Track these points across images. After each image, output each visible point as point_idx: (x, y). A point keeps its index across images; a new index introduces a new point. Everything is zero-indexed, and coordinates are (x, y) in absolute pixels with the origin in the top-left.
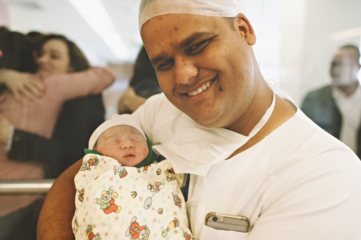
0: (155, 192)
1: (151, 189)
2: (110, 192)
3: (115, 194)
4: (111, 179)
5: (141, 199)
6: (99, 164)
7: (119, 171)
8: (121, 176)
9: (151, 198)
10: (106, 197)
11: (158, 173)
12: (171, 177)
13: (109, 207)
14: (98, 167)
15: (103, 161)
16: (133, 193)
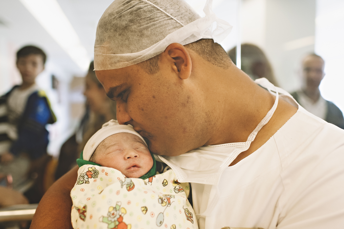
0: (166, 206)
1: (162, 203)
2: (118, 208)
3: (123, 211)
4: (118, 193)
5: (152, 214)
6: (99, 176)
7: (126, 183)
8: (128, 189)
9: (163, 213)
10: (113, 214)
11: (164, 184)
12: (179, 188)
13: (117, 226)
14: (98, 179)
15: (105, 172)
16: (143, 209)
